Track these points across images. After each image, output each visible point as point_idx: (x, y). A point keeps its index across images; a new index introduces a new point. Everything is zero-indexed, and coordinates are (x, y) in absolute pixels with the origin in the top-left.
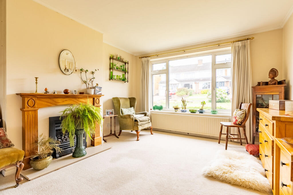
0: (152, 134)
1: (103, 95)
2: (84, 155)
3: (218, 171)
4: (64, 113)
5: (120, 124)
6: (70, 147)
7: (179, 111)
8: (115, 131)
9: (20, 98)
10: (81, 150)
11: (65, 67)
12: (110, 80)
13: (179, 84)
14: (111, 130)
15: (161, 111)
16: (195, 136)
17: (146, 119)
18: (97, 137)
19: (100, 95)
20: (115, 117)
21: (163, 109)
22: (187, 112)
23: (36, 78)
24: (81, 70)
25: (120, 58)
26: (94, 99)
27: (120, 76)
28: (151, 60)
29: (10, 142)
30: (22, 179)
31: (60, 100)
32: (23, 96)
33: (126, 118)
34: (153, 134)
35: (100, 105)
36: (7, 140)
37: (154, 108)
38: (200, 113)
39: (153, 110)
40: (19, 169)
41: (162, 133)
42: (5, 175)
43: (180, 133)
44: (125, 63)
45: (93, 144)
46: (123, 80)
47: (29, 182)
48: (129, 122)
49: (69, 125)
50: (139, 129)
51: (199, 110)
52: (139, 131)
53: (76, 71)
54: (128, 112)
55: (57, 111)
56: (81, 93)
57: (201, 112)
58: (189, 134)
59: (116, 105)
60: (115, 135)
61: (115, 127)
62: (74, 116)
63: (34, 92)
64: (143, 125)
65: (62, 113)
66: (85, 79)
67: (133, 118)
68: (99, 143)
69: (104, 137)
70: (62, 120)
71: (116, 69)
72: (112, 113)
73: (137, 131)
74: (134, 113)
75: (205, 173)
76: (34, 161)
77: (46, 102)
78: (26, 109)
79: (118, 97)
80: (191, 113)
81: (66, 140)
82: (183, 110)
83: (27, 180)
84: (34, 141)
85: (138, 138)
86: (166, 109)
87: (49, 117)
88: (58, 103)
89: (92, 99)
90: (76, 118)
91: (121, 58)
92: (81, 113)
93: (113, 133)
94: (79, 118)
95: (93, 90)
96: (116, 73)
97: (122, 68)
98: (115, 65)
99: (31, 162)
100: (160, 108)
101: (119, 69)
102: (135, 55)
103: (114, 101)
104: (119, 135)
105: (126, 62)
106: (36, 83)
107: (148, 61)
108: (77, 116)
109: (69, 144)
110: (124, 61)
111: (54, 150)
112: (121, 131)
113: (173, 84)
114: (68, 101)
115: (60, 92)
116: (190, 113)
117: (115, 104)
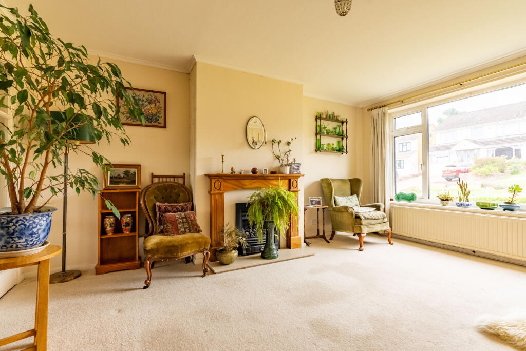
0: (390, 244)
1: (303, 175)
2: (274, 258)
3: (516, 328)
4: (251, 199)
5: (332, 221)
6: (259, 245)
7: (451, 205)
8: (324, 232)
9: (208, 179)
10: (271, 250)
11: (253, 139)
12: (316, 151)
13: (479, 149)
14: (318, 230)
15: (413, 203)
16: (492, 259)
17: (378, 216)
18: (295, 236)
19: (299, 175)
20: (323, 209)
21: (417, 200)
22: (470, 208)
23: (223, 156)
24: (273, 141)
25: (332, 116)
26: (290, 180)
27: (333, 144)
28: (390, 111)
29: (199, 227)
30: (209, 269)
31: (246, 182)
32: (210, 177)
33: (341, 212)
34: (392, 244)
35: (299, 189)
36: (196, 225)
37: (398, 198)
38: (505, 210)
39: (395, 201)
40: (206, 257)
41: (413, 244)
42: (195, 264)
43: (453, 248)
44: (342, 123)
45: (288, 246)
46: (339, 151)
47: (215, 275)
48: (345, 219)
49: (255, 214)
50: (363, 232)
51: (502, 203)
52: (362, 235)
53: (266, 142)
54: (346, 202)
55: (244, 196)
56: (273, 173)
57: (509, 207)
58: (476, 253)
59: (326, 191)
60: (323, 237)
61: (324, 224)
62: (261, 203)
63: (221, 173)
64: (370, 226)
65: (249, 199)
66: (277, 153)
67: (352, 212)
68: (298, 246)
69: (305, 238)
70: (248, 207)
71: (325, 133)
72: (318, 203)
73: (359, 235)
74: (356, 205)
75: (482, 325)
76: (220, 253)
77: (232, 184)
78: (213, 192)
79: (328, 178)
80: (482, 209)
81: (254, 234)
82: (462, 202)
83: (213, 272)
84: (220, 230)
85: (361, 246)
86: (422, 200)
87: (235, 203)
88: (246, 185)
89: (287, 181)
90: (264, 205)
91: (335, 115)
92: (270, 199)
93: (321, 234)
94: (267, 205)
95: (288, 168)
96: (325, 141)
97: (335, 132)
98: (324, 128)
99: (217, 253)
100: (411, 198)
101: (332, 134)
102: (361, 107)
103: (323, 185)
104: (331, 239)
105: (344, 120)
106: (223, 161)
107: (384, 114)
108: (265, 203)
109: (257, 240)
110: (339, 119)
111: (239, 243)
112: (333, 233)
113: (464, 150)
114: (257, 184)
115: (248, 172)
116: (478, 209)
117: (324, 189)
